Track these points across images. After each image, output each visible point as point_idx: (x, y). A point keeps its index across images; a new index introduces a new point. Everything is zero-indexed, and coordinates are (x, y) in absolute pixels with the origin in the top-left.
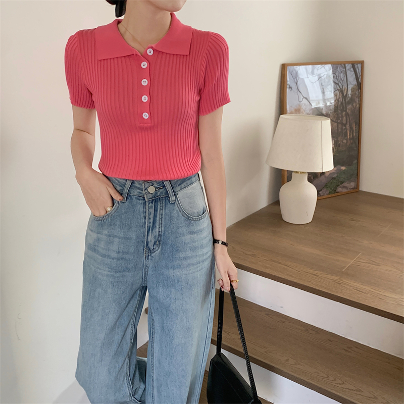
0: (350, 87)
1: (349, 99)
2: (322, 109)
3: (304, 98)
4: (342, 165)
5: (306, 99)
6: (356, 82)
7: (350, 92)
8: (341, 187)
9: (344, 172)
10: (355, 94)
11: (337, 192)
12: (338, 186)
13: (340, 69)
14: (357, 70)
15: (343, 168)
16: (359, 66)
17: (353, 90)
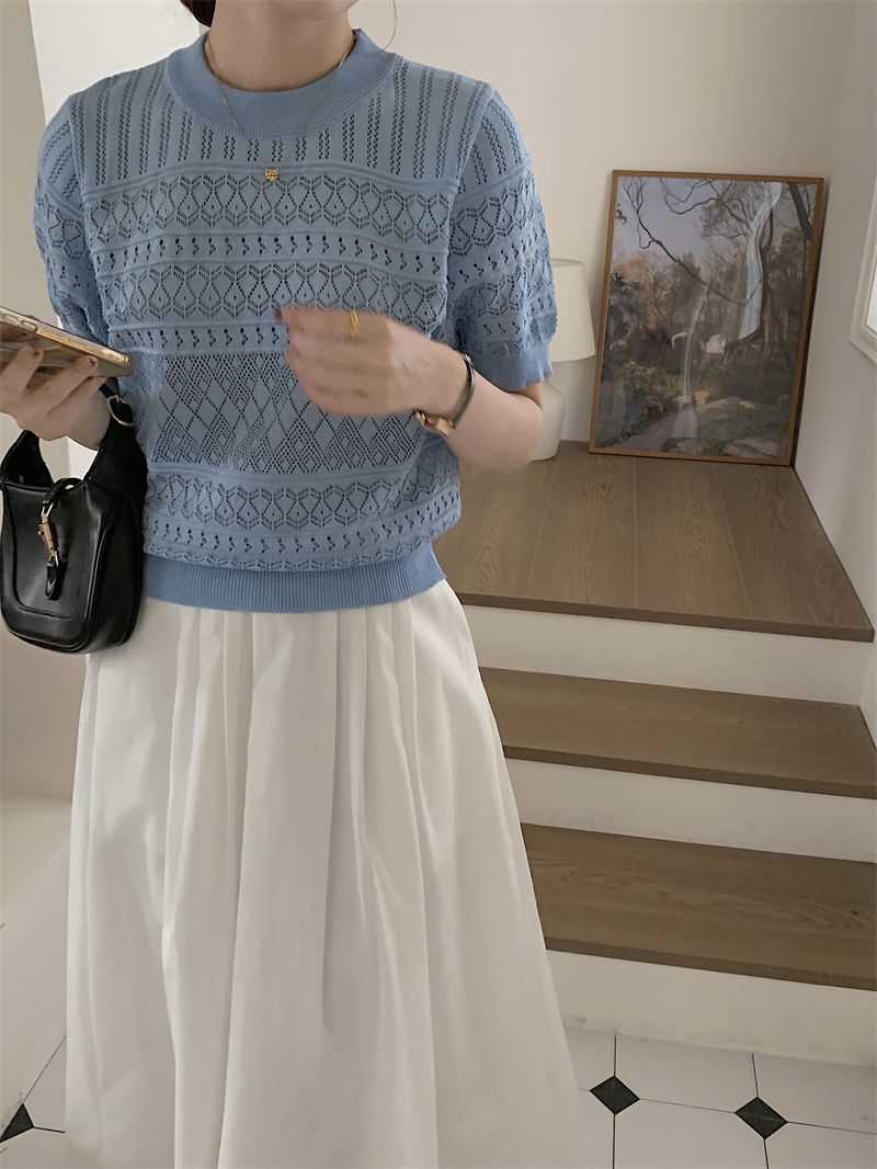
0: (779, 232)
1: (774, 256)
2: (699, 269)
3: (654, 240)
4: (745, 398)
5: (658, 242)
6: (798, 224)
7: (777, 243)
8: (737, 445)
9: (749, 414)
10: (795, 248)
11: (726, 455)
12: (731, 441)
13: (754, 191)
14: (804, 198)
15: (748, 405)
16: (812, 189)
17: (787, 239)
